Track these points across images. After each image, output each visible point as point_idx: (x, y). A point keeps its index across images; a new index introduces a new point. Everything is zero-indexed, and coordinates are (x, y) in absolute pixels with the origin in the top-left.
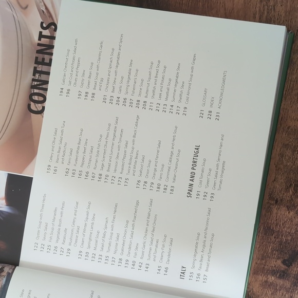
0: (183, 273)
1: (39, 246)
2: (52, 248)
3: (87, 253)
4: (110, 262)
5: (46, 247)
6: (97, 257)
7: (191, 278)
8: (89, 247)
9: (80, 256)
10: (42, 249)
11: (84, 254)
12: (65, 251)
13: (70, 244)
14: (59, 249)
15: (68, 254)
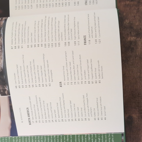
0: (86, 2)
1: (18, 7)
2: (24, 7)
3: (40, 5)
4: (51, 6)
5: (21, 7)
6: (45, 5)
7: (90, 3)
8: (41, 2)
9: (37, 7)
10: (19, 8)
11: (39, 6)
12: (30, 6)
13: (32, 3)
14: (27, 6)
15: (32, 7)
